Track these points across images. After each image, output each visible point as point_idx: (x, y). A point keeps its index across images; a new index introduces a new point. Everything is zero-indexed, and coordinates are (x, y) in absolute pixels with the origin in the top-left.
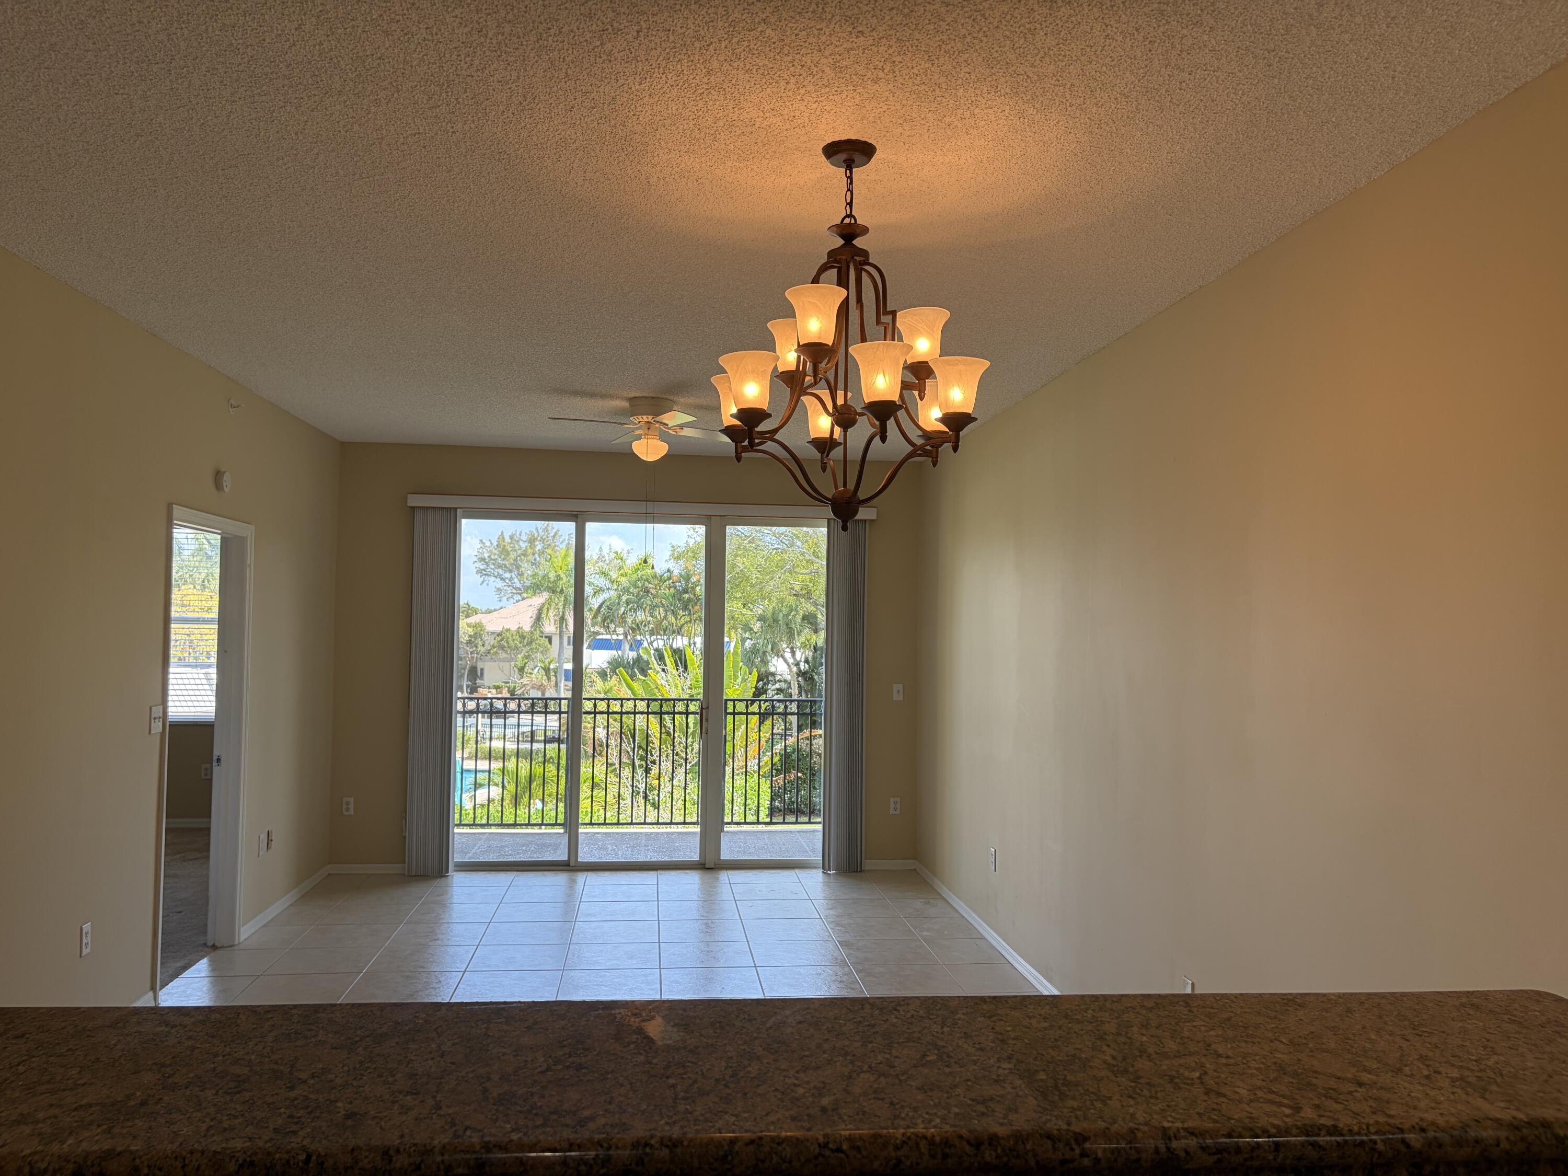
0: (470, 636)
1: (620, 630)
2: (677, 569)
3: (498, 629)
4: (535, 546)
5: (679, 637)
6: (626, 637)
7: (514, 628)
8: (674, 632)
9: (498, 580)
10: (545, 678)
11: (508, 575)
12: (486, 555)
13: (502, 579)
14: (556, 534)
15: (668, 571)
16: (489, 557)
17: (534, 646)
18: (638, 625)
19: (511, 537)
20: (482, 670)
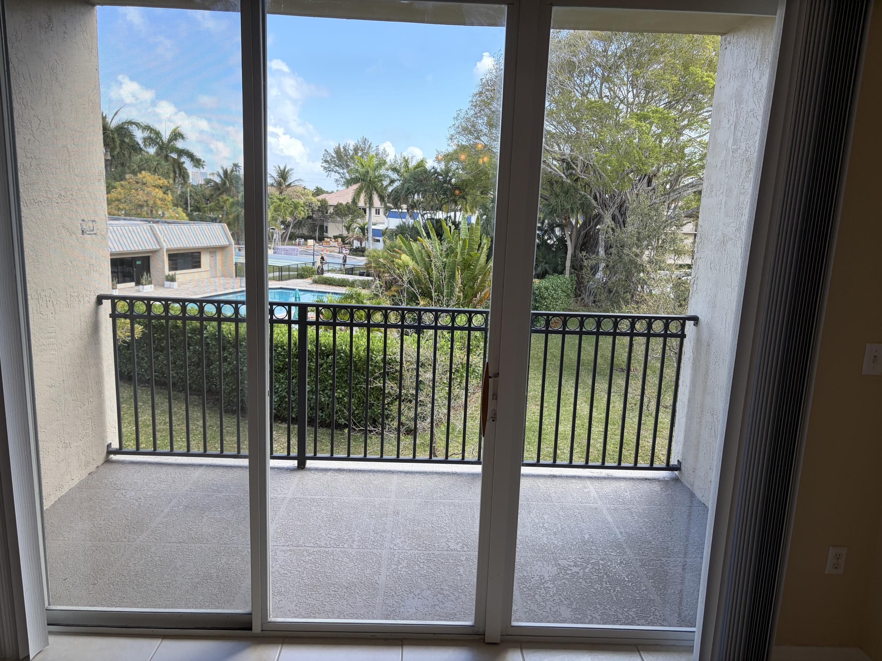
0: (319, 207)
1: (404, 206)
2: (440, 167)
3: (335, 203)
4: (358, 153)
5: (441, 212)
6: (408, 211)
7: (344, 203)
8: (437, 209)
9: (337, 174)
10: (361, 234)
11: (341, 171)
12: (328, 159)
13: (339, 173)
14: (370, 146)
15: (433, 168)
16: (331, 160)
17: (356, 214)
18: (415, 204)
19: (344, 148)
20: (327, 227)
